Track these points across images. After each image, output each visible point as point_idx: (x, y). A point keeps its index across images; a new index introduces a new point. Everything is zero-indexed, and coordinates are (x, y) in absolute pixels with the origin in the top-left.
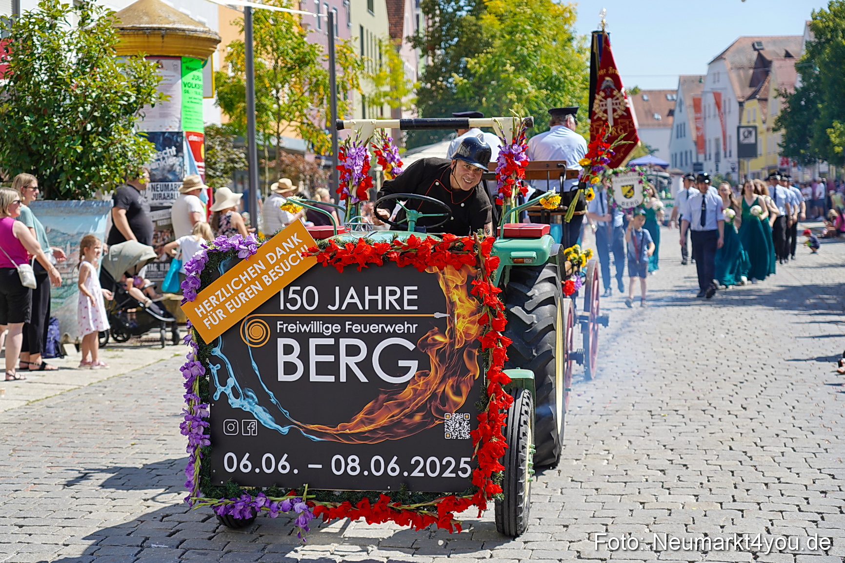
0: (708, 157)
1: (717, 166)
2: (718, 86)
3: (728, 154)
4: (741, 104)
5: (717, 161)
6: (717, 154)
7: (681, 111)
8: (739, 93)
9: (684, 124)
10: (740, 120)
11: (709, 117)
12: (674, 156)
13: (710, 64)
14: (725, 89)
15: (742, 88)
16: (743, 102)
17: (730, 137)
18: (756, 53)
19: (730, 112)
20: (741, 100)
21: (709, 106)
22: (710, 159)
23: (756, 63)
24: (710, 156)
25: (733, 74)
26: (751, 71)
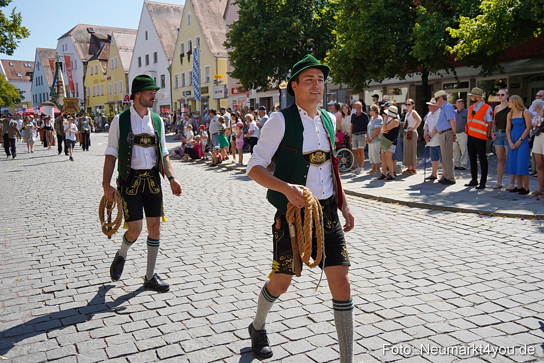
2: (67, 52)
4: (85, 64)
7: (39, 70)
8: (82, 57)
9: (42, 77)
10: (85, 73)
12: (35, 97)
13: (59, 39)
14: (72, 54)
15: (84, 54)
16: (87, 63)
17: (77, 84)
18: (90, 34)
19: (76, 68)
20: (85, 61)
23: (90, 40)
25: (77, 45)
26: (89, 45)
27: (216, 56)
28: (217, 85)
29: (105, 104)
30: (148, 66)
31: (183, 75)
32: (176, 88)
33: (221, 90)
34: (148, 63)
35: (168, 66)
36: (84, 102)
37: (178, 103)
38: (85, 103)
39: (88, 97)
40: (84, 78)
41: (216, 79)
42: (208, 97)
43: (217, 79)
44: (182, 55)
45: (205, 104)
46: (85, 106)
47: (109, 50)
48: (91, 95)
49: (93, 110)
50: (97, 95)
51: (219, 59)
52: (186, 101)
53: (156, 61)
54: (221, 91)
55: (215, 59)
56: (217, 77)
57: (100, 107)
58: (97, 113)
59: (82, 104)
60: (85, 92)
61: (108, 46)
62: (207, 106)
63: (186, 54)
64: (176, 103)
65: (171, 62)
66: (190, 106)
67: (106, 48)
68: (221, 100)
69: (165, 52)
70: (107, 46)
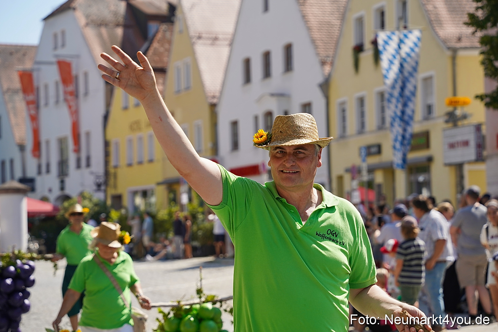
0: (44, 169)
1: (62, 182)
2: (64, 52)
3: (83, 162)
5: (63, 173)
6: (63, 164)
10: (108, 104)
11: (46, 104)
13: (45, 19)
14: (78, 57)
17: (88, 134)
18: (124, 3)
19: (86, 94)
21: (46, 87)
22: (48, 171)
23: (125, 19)
24: (48, 166)
25: (90, 33)
26: (120, 31)
27: (454, 44)
28: (455, 125)
29: (159, 184)
30: (268, 81)
31: (361, 101)
32: (343, 136)
33: (465, 138)
34: (267, 73)
35: (320, 79)
36: (101, 180)
37: (347, 177)
38: (106, 183)
39: (116, 167)
40: (106, 118)
41: (450, 109)
42: (430, 159)
43: (455, 109)
44: (359, 49)
45: (421, 179)
46: (105, 191)
47: (170, 42)
48: (123, 161)
49: (126, 201)
50: (135, 160)
51: (461, 54)
52: (365, 173)
53: (288, 66)
54: (466, 143)
55: (449, 53)
56: (454, 104)
57: (145, 194)
58: (136, 208)
59: (99, 185)
60: (107, 154)
61: (168, 34)
62: (427, 184)
63: (368, 46)
64: (340, 178)
65: (327, 69)
66: (379, 186)
67: (164, 37)
68: (467, 168)
69: (313, 41)
70: (165, 31)
